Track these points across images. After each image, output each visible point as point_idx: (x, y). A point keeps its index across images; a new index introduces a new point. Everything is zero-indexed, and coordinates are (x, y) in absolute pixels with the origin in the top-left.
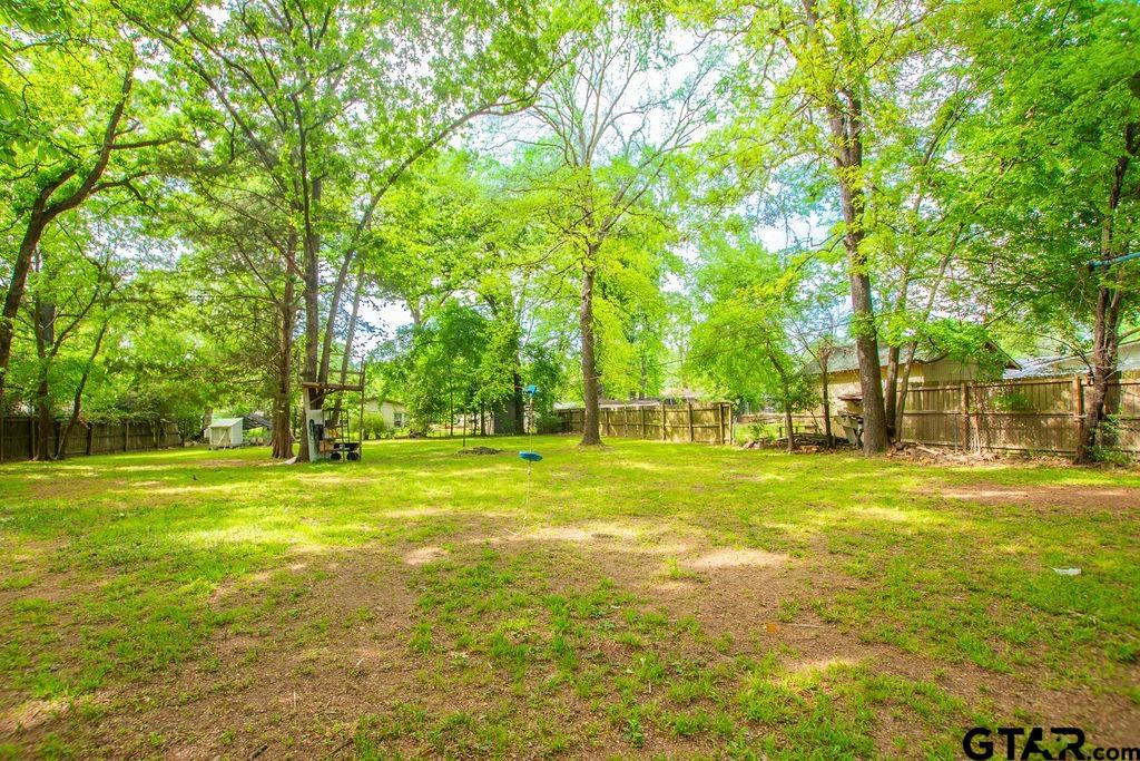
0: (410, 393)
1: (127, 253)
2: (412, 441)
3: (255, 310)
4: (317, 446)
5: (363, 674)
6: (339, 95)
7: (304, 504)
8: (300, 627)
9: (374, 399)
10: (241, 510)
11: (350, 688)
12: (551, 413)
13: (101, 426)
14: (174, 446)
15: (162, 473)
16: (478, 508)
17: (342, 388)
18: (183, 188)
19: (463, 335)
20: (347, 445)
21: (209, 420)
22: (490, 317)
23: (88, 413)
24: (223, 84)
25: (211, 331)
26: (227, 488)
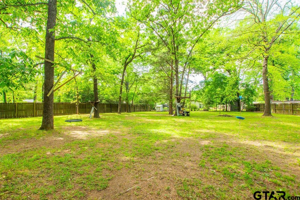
0: (203, 99)
1: (140, 70)
2: (204, 112)
3: (165, 80)
4: (179, 112)
5: (186, 168)
6: (182, 23)
7: (176, 126)
8: (173, 154)
9: (193, 100)
10: (161, 126)
11: (183, 171)
12: (252, 105)
13: (137, 106)
14: (149, 110)
15: (147, 116)
16: (223, 132)
17: (185, 98)
18: (149, 54)
19: (220, 82)
20: (186, 112)
21: (156, 105)
22: (228, 76)
23: (134, 104)
24: (156, 29)
25: (156, 85)
26: (159, 120)
